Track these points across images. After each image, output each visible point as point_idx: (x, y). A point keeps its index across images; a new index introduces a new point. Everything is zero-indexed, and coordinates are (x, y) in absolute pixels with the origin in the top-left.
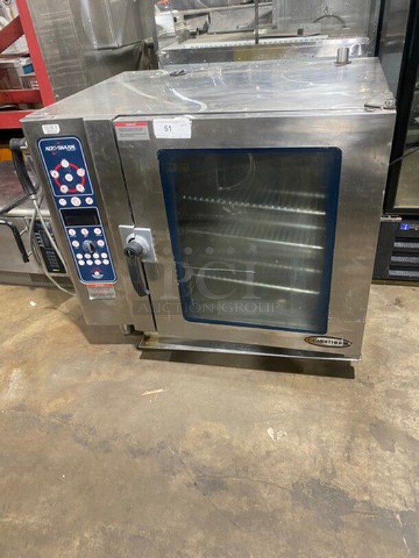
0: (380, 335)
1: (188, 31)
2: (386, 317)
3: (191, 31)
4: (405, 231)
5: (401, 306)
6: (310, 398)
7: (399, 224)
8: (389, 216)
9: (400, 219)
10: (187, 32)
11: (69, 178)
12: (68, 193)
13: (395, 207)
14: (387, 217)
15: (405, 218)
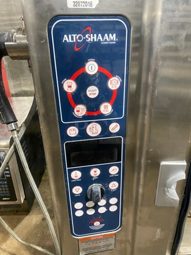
11: (93, 92)
12: (84, 118)
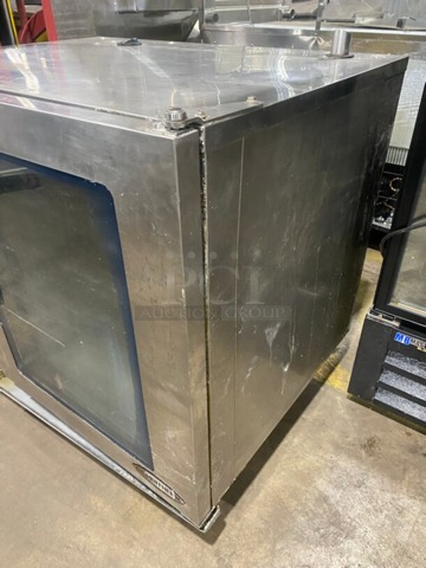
0: (304, 488)
1: (281, 11)
2: (333, 462)
3: (283, 13)
4: (403, 344)
5: (370, 454)
6: (132, 546)
7: (393, 331)
8: (381, 315)
9: (397, 324)
10: (279, 13)
13: (391, 304)
14: (377, 315)
15: (405, 325)
